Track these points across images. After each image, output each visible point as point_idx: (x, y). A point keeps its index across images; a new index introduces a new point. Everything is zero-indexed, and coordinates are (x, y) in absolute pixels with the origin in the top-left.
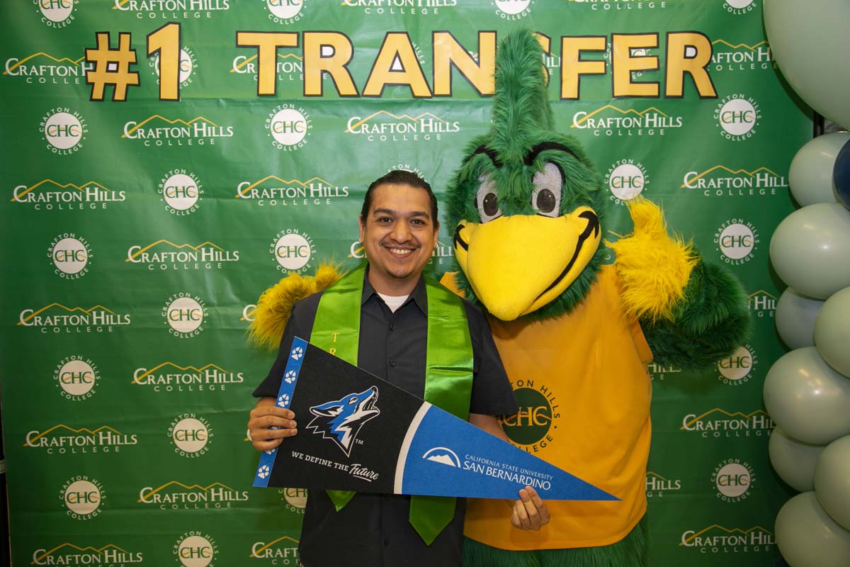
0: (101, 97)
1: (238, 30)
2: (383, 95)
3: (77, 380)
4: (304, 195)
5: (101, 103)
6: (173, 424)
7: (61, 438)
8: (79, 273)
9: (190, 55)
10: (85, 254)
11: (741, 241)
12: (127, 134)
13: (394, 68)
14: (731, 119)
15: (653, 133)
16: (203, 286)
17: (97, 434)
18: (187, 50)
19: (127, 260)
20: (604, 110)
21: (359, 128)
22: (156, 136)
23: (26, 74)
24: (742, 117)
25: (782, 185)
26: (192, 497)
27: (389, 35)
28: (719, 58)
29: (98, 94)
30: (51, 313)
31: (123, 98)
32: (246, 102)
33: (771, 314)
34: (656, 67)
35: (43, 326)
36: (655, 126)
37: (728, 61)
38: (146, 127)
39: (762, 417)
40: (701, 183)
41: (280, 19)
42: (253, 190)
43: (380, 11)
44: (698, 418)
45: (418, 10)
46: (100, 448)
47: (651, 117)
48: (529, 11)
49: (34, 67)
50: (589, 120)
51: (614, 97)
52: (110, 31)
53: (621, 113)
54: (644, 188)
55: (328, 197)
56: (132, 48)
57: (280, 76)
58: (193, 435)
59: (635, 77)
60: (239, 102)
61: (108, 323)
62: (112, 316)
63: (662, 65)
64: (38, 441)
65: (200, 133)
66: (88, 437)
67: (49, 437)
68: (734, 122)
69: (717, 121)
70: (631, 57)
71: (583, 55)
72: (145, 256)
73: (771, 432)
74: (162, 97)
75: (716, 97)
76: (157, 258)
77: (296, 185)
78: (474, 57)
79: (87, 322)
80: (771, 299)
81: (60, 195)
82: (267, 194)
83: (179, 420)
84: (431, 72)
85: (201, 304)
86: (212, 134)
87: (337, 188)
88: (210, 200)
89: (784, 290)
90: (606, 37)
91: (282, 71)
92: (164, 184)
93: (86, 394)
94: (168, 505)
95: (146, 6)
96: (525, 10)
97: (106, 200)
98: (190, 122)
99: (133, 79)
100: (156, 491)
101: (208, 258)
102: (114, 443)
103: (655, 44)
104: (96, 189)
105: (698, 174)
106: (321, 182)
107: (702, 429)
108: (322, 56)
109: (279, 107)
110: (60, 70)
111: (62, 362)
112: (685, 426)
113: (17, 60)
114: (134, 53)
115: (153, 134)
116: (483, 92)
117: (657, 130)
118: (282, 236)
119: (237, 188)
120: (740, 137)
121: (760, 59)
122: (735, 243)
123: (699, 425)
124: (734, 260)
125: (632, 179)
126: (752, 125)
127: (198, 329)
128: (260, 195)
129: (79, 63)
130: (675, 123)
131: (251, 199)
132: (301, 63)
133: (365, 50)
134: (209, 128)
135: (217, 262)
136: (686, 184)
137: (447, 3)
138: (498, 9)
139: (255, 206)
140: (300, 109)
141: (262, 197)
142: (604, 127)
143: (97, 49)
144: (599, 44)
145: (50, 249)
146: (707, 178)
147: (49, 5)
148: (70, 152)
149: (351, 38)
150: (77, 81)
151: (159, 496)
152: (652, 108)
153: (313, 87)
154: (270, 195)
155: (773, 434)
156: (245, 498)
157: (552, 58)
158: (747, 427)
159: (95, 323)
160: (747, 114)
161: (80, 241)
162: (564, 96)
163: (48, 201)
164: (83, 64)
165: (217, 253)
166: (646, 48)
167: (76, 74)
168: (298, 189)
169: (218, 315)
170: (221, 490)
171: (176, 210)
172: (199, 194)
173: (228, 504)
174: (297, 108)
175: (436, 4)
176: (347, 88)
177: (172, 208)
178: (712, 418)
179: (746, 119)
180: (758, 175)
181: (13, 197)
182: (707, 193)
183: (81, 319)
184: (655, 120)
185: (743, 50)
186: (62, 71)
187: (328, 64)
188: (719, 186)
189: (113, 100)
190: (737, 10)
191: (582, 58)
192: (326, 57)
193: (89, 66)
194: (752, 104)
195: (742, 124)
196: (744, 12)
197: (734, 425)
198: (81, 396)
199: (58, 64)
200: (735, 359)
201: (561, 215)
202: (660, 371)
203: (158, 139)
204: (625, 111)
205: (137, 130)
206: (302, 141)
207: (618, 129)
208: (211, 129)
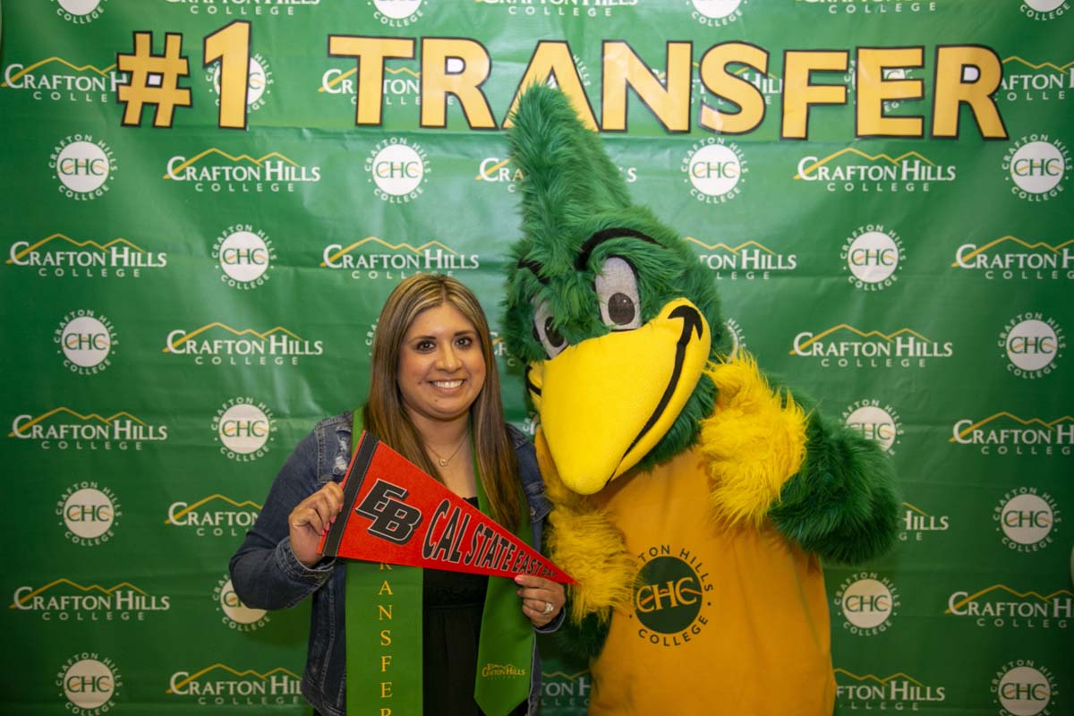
0: (136, 121)
1: (331, 33)
3: (88, 517)
4: (417, 264)
5: (137, 129)
6: (221, 583)
7: (63, 598)
8: (97, 366)
9: (263, 66)
10: (107, 339)
11: (1038, 345)
12: (171, 174)
14: (1028, 170)
15: (912, 189)
16: (272, 389)
17: (114, 593)
18: (260, 59)
19: (166, 350)
20: (842, 155)
21: (496, 173)
22: (211, 176)
23: (34, 86)
24: (1044, 167)
26: (245, 688)
27: (542, 45)
28: (1012, 82)
29: (133, 116)
30: (56, 421)
31: (168, 125)
32: (340, 134)
34: (919, 94)
35: (45, 440)
36: (916, 178)
37: (1026, 87)
38: (198, 166)
39: (1068, 601)
40: (982, 261)
41: (389, 19)
42: (345, 257)
43: (530, 11)
44: (971, 598)
46: (116, 614)
47: (911, 165)
48: (739, 14)
49: (44, 78)
50: (820, 169)
51: (857, 136)
52: (153, 30)
53: (867, 159)
54: (898, 266)
55: (450, 269)
56: (183, 54)
57: (387, 99)
59: (889, 109)
60: (329, 133)
61: (135, 437)
62: (141, 428)
63: (928, 91)
64: (31, 602)
65: (274, 175)
66: (100, 598)
67: (47, 596)
68: (1031, 174)
69: (1008, 173)
70: (883, 80)
71: (815, 77)
72: (192, 344)
74: (222, 125)
75: (1007, 138)
76: (208, 348)
77: (405, 252)
78: (659, 76)
79: (106, 436)
81: (75, 257)
82: (365, 263)
84: (599, 97)
85: (267, 414)
86: (290, 177)
87: (462, 257)
88: (287, 268)
90: (848, 51)
91: (392, 92)
92: (221, 244)
93: (100, 537)
94: (210, 699)
96: (734, 13)
97: (139, 264)
98: (261, 160)
99: (183, 97)
100: (193, 677)
101: (279, 349)
102: (137, 608)
103: (919, 63)
104: (126, 250)
105: (977, 248)
106: (441, 248)
107: (977, 613)
108: (447, 73)
109: (385, 141)
110: (82, 83)
111: (69, 491)
112: (952, 609)
113: (21, 66)
114: (185, 61)
115: (208, 175)
116: (671, 127)
117: (919, 184)
119: (322, 253)
120: (1041, 195)
122: (1029, 347)
123: (973, 608)
124: (1028, 373)
125: (881, 253)
126: (1058, 178)
127: (261, 449)
128: (355, 264)
129: (108, 74)
130: (944, 174)
131: (342, 268)
132: (418, 82)
133: (507, 64)
134: (287, 169)
135: (292, 356)
136: (960, 262)
137: (623, 1)
138: (695, 10)
139: (348, 279)
140: (415, 145)
141: (358, 267)
142: (843, 178)
143: (134, 54)
144: (837, 61)
145: (58, 332)
146: (990, 254)
148: (91, 196)
149: (489, 48)
150: (104, 98)
151: (198, 685)
152: (913, 153)
153: (433, 116)
154: (368, 262)
157: (771, 81)
158: (1045, 613)
159: (117, 437)
160: (1051, 164)
161: (101, 321)
162: (786, 134)
163: (58, 264)
164: (113, 74)
165: (291, 343)
166: (905, 68)
167: (103, 88)
168: (409, 257)
169: (291, 429)
170: (285, 678)
171: (237, 282)
172: (270, 260)
173: (295, 699)
174: (410, 144)
175: (608, 3)
176: (479, 117)
177: (230, 278)
178: (993, 598)
179: (1052, 170)
180: (1066, 251)
181: (9, 257)
182: (990, 275)
183: (97, 431)
184: (916, 170)
185: (1047, 71)
186: (84, 84)
187: (455, 84)
188: (1007, 266)
189: (154, 126)
190: (1041, 14)
191: (813, 81)
192: (453, 73)
193: (121, 78)
194: (1059, 148)
195: (1042, 177)
196: (1051, 17)
197: (1026, 610)
198: (93, 540)
199: (78, 74)
200: (1026, 514)
201: (644, 322)
202: (916, 527)
203: (215, 182)
204: (873, 156)
205: (185, 169)
206: (415, 191)
207: (862, 182)
208: (290, 170)
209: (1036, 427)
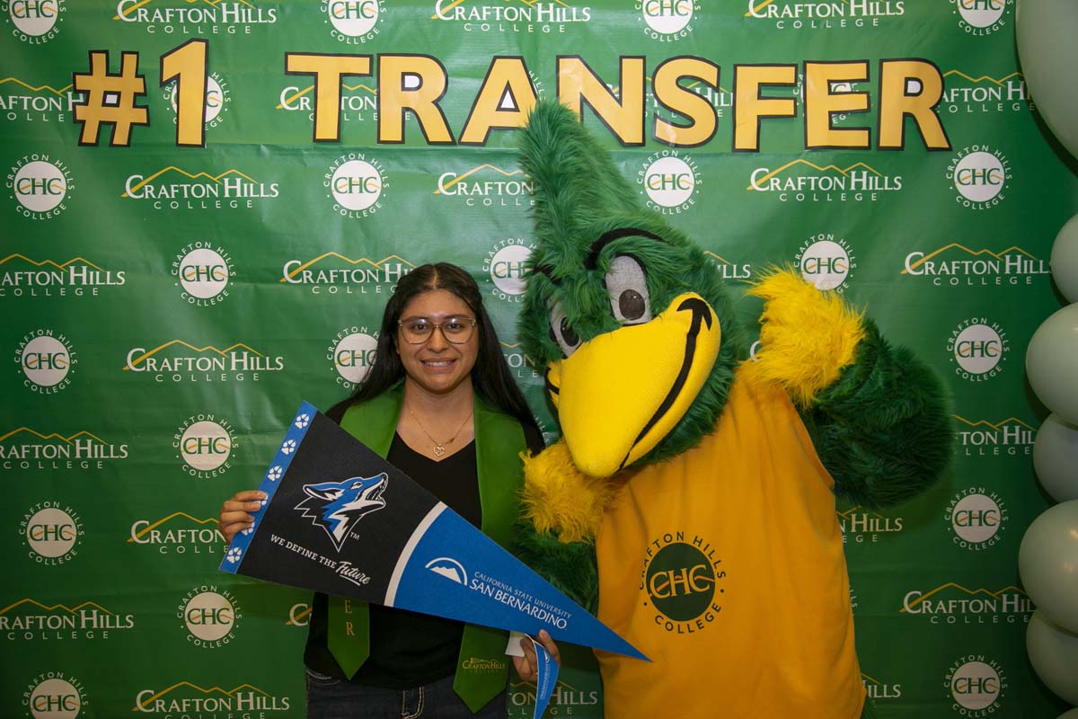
0: (93, 140)
1: (288, 51)
2: (488, 143)
3: (51, 536)
4: (377, 280)
5: (94, 148)
6: (185, 600)
7: (27, 618)
8: (57, 385)
9: (220, 84)
10: (67, 358)
11: (984, 349)
12: (129, 192)
13: (503, 106)
14: (970, 180)
15: (861, 198)
16: (232, 403)
17: (78, 612)
18: (217, 77)
19: (126, 368)
20: (793, 166)
21: (455, 187)
22: (170, 195)
24: (986, 176)
25: (1041, 271)
26: (211, 705)
27: (497, 60)
28: (953, 95)
29: (90, 136)
31: (126, 143)
32: (298, 150)
33: (1026, 451)
34: (866, 107)
35: (6, 460)
36: (864, 188)
37: (966, 100)
38: (157, 184)
39: (1016, 596)
40: (929, 268)
41: (346, 36)
42: (304, 272)
43: (485, 27)
44: (924, 597)
45: (537, 26)
46: (81, 633)
47: (859, 176)
48: (690, 29)
50: (772, 180)
51: (807, 148)
52: (110, 49)
53: (817, 171)
54: (848, 275)
56: (140, 73)
57: (345, 115)
58: (213, 616)
59: (836, 121)
60: (286, 150)
61: (96, 456)
62: (102, 446)
63: (874, 104)
65: (233, 192)
66: (65, 617)
67: (11, 616)
68: (974, 183)
69: (952, 182)
70: (830, 93)
71: (765, 91)
72: (151, 362)
73: (1029, 618)
74: (180, 142)
75: (950, 149)
76: (168, 366)
78: (614, 91)
79: (68, 455)
80: (1027, 429)
81: (33, 276)
82: (324, 277)
83: (194, 594)
85: (228, 431)
86: (249, 194)
88: (248, 284)
89: (1046, 417)
90: (796, 66)
91: (349, 109)
92: (180, 262)
93: (63, 556)
94: (176, 716)
95: (160, 17)
96: (685, 28)
97: (98, 283)
98: (219, 177)
99: (141, 116)
100: (158, 695)
101: (240, 365)
102: (102, 626)
103: (865, 77)
104: (84, 268)
105: (925, 256)
106: (401, 262)
107: (930, 611)
108: (404, 88)
109: (343, 157)
110: (38, 103)
111: (32, 510)
114: (142, 79)
115: (166, 193)
116: (627, 140)
117: (867, 194)
118: (344, 336)
119: (282, 269)
120: (983, 204)
121: (1010, 98)
122: (975, 351)
124: (975, 375)
125: (832, 261)
126: (999, 187)
127: (223, 465)
128: (315, 280)
129: (65, 93)
130: (891, 184)
131: (302, 283)
132: (375, 97)
133: (462, 80)
134: (245, 185)
135: (253, 372)
136: (909, 269)
137: (577, 18)
138: (648, 26)
139: (308, 294)
140: (373, 161)
141: (318, 282)
142: (794, 189)
143: (91, 73)
144: (787, 75)
145: (18, 352)
146: (937, 261)
147: (24, 12)
148: (49, 216)
149: (443, 63)
150: (60, 118)
151: (164, 703)
152: (861, 164)
153: (391, 131)
154: (328, 277)
155: (1031, 621)
156: (285, 706)
157: (722, 95)
158: (994, 609)
159: (78, 456)
160: (992, 173)
161: (60, 340)
162: (737, 147)
163: (17, 284)
164: (70, 94)
165: (252, 359)
166: (851, 81)
167: (60, 108)
168: (369, 271)
169: (252, 443)
170: (251, 694)
171: (196, 299)
172: (229, 277)
173: (261, 715)
174: (367, 160)
175: (561, 20)
176: (438, 132)
177: (190, 295)
178: (945, 596)
179: (992, 179)
180: (1008, 257)
182: (937, 281)
183: (59, 450)
184: (864, 180)
185: (986, 85)
186: (40, 104)
187: (413, 100)
188: (953, 273)
189: (111, 145)
190: (978, 29)
191: (762, 95)
192: (410, 89)
193: (79, 98)
194: (999, 158)
195: (985, 186)
196: (988, 32)
197: (976, 606)
198: (56, 559)
199: (34, 94)
200: (976, 513)
201: (654, 316)
202: (871, 530)
203: (173, 200)
204: (823, 167)
205: (144, 187)
206: (374, 205)
207: (813, 192)
208: (249, 187)
209: (983, 428)
